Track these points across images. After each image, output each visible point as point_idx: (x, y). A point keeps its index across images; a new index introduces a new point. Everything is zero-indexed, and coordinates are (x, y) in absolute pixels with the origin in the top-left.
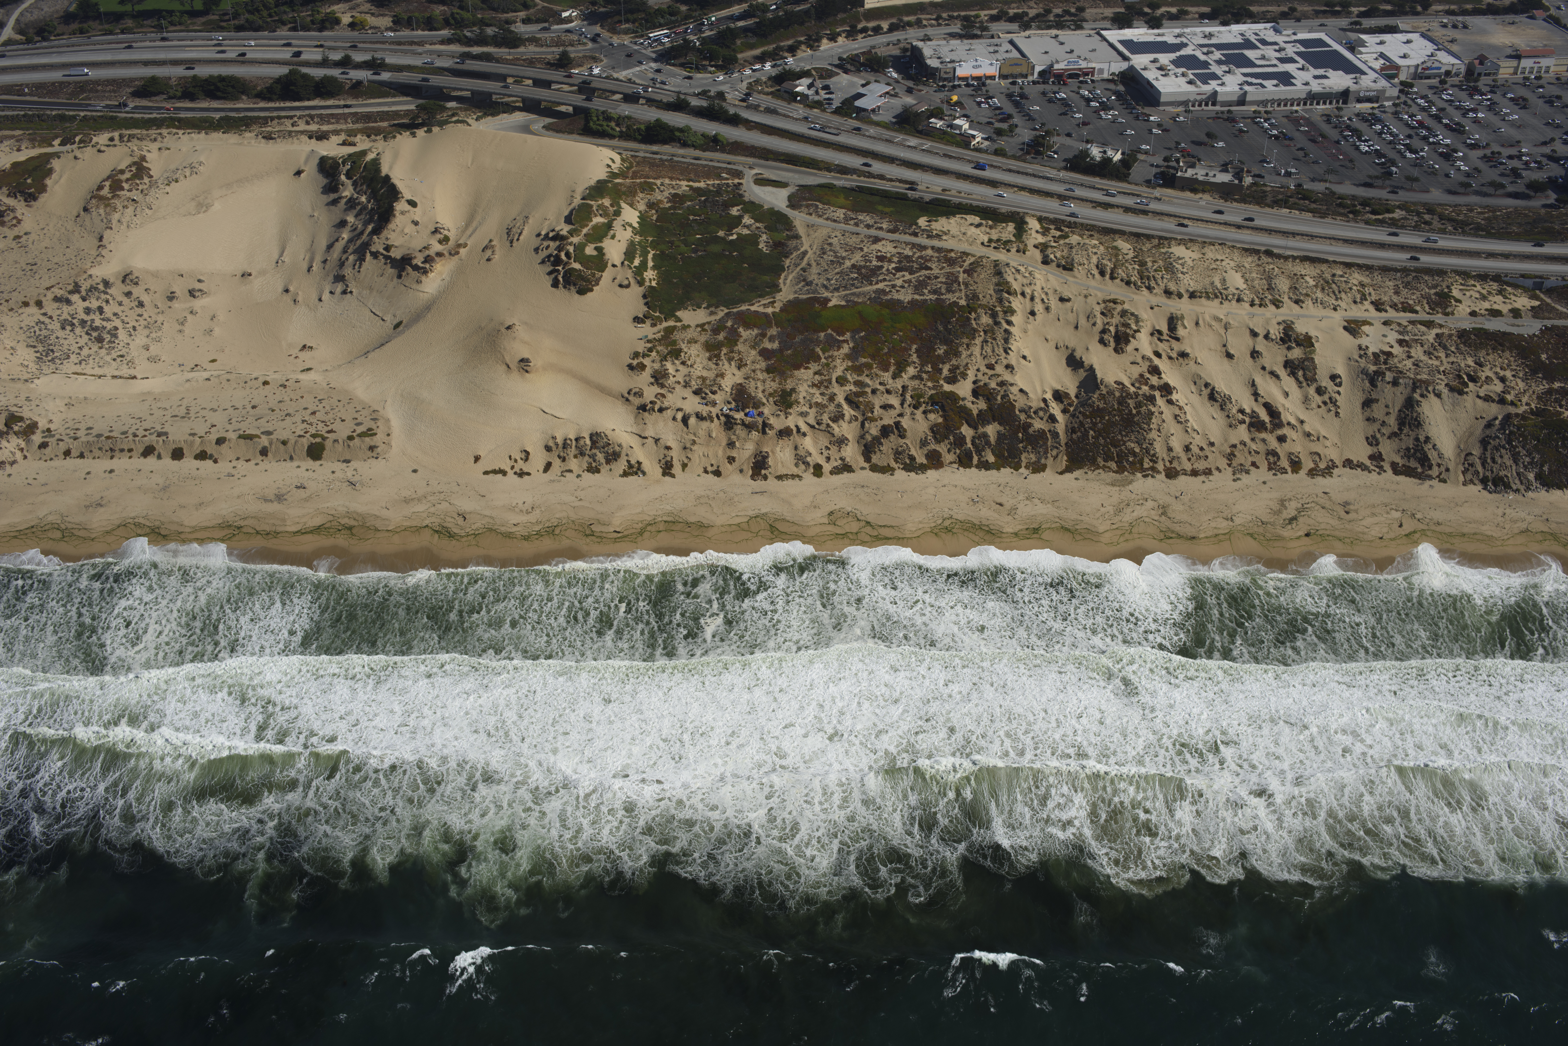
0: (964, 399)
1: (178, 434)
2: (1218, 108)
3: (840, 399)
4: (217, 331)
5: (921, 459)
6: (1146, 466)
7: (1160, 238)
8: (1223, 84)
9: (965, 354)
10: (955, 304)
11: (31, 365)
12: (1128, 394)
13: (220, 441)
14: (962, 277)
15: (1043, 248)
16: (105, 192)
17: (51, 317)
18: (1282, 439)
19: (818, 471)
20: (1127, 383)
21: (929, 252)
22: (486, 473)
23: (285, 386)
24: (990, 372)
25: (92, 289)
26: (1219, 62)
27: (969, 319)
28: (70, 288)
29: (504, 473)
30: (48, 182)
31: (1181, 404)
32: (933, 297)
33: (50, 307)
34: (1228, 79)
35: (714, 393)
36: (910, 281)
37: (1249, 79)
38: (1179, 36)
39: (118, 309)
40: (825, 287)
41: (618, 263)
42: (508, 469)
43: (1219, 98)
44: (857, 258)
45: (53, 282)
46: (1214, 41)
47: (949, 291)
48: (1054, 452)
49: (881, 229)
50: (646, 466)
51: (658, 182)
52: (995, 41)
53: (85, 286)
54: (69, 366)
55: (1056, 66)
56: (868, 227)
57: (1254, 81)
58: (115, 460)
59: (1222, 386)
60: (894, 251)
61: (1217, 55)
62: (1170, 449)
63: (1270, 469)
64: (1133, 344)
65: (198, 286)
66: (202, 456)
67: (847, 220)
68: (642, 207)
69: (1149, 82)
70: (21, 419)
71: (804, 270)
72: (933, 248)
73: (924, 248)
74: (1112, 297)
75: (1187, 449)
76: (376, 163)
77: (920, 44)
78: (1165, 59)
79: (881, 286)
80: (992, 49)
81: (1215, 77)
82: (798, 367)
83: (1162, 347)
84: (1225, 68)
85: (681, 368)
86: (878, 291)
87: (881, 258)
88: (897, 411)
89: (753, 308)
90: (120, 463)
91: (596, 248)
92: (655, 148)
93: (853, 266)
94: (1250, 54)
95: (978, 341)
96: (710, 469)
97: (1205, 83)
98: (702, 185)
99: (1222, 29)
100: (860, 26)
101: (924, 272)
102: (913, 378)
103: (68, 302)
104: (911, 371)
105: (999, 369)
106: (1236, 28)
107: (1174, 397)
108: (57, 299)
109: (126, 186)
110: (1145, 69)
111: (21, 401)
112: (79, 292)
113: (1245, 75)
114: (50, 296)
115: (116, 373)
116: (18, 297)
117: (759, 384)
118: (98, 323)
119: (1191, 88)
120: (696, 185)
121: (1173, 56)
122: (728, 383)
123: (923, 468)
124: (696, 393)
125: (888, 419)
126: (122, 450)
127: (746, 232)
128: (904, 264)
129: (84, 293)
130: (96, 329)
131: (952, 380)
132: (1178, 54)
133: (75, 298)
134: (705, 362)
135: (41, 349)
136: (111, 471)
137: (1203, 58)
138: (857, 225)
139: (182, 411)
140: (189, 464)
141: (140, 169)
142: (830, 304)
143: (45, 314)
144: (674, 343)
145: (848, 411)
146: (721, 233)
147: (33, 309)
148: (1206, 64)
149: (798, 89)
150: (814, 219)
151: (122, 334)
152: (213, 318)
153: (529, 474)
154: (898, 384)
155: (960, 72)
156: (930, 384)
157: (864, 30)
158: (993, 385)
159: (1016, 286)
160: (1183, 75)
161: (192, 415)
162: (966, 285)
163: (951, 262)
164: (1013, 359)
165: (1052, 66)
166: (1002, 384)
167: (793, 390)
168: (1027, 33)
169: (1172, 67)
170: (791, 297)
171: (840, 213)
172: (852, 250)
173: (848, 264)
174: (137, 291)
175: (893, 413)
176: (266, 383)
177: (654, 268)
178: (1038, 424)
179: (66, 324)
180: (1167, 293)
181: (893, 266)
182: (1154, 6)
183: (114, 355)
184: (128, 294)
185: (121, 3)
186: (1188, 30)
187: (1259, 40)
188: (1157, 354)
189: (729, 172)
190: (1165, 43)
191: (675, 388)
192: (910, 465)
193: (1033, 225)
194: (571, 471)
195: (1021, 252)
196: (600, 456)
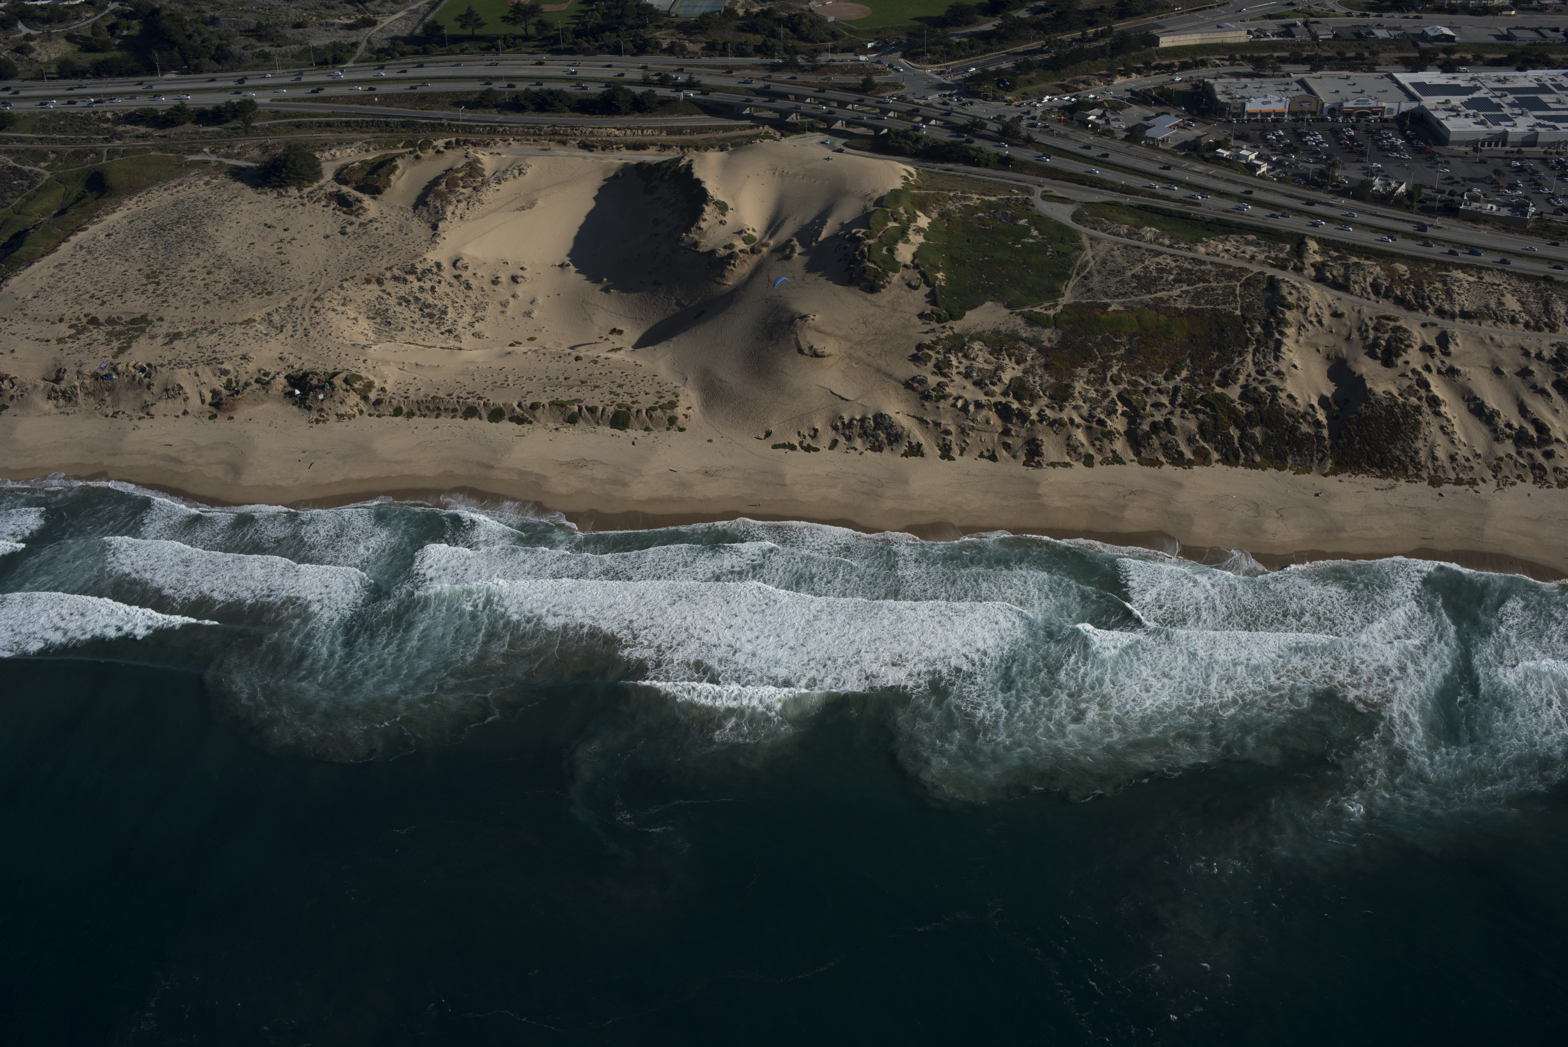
0: (1233, 402)
1: (498, 399)
2: (1508, 148)
3: (1114, 394)
4: (535, 314)
5: (1189, 455)
6: (1410, 473)
7: (1439, 262)
8: (1515, 125)
9: (1237, 360)
10: (1231, 314)
11: (370, 334)
12: (1396, 404)
13: (534, 406)
14: (1239, 290)
15: (1320, 267)
16: (443, 187)
17: (389, 294)
18: (1549, 455)
19: (1088, 461)
20: (1396, 393)
21: (1209, 267)
22: (775, 447)
23: (596, 363)
24: (1261, 378)
25: (427, 271)
26: (1512, 105)
27: (1242, 329)
28: (408, 269)
29: (792, 447)
30: (392, 177)
31: (1450, 416)
32: (1209, 307)
33: (390, 286)
34: (1520, 121)
35: (994, 384)
36: (1187, 292)
37: (1542, 122)
38: (1472, 79)
39: (448, 290)
40: (1106, 294)
41: (908, 262)
42: (796, 444)
43: (1510, 139)
44: (1138, 269)
45: (392, 263)
46: (1507, 85)
47: (1225, 302)
48: (1320, 455)
49: (1162, 244)
50: (926, 449)
51: (951, 194)
52: (1286, 80)
53: (420, 267)
54: (403, 337)
55: (1346, 105)
56: (1150, 241)
57: (1547, 123)
58: (441, 419)
59: (1491, 403)
60: (1174, 264)
61: (1510, 98)
62: (1435, 458)
63: (1534, 483)
64: (1405, 357)
65: (521, 273)
66: (517, 419)
67: (1129, 235)
68: (935, 215)
69: (1438, 122)
70: (360, 378)
71: (1085, 278)
72: (1212, 263)
73: (1204, 263)
74: (1386, 314)
75: (1452, 458)
76: (688, 169)
77: (1211, 81)
78: (1456, 100)
79: (1158, 295)
80: (1282, 88)
81: (1506, 118)
82: (1075, 365)
83: (1433, 362)
84: (1517, 111)
85: (964, 361)
86: (1157, 300)
87: (1161, 270)
88: (1167, 411)
89: (1037, 310)
90: (445, 421)
91: (888, 250)
92: (950, 166)
93: (1134, 276)
94: (1545, 98)
95: (1251, 348)
96: (985, 453)
97: (1496, 123)
98: (992, 198)
99: (1518, 74)
100: (1154, 64)
101: (1201, 284)
102: (1185, 380)
103: (405, 281)
104: (1184, 373)
105: (1269, 375)
106: (1531, 73)
107: (1443, 409)
108: (396, 278)
109: (461, 183)
110: (1436, 109)
111: (360, 363)
112: (415, 273)
113: (1537, 117)
114: (390, 275)
115: (444, 345)
116: (361, 275)
117: (1037, 378)
118: (430, 300)
119: (1481, 129)
120: (987, 198)
121: (1465, 98)
122: (1006, 377)
123: (1190, 464)
124: (976, 384)
125: (1159, 417)
126: (446, 410)
127: (1032, 241)
128: (1185, 277)
129: (419, 274)
130: (428, 306)
131: (1224, 384)
132: (1470, 96)
133: (410, 278)
134: (987, 356)
135: (379, 320)
136: (437, 428)
137: (1495, 100)
138: (1139, 239)
139: (501, 379)
140: (507, 426)
141: (473, 169)
142: (1110, 309)
143: (384, 291)
144: (959, 337)
145: (1120, 408)
146: (1007, 242)
147: (374, 287)
148: (1499, 107)
149: (1091, 118)
150: (1097, 233)
151: (451, 312)
152: (532, 302)
153: (816, 450)
154: (1171, 385)
155: (1249, 108)
156: (1201, 386)
157: (1158, 67)
158: (1262, 389)
159: (1291, 299)
160: (1474, 116)
161: (510, 382)
162: (1242, 297)
163: (1230, 277)
164: (1284, 368)
165: (1341, 105)
166: (1272, 388)
167: (1069, 385)
168: (1319, 74)
169: (1463, 108)
170: (1072, 301)
171: (1123, 229)
172: (1135, 262)
173: (1129, 274)
174: (466, 275)
175: (1165, 411)
176: (579, 359)
177: (944, 270)
178: (1305, 428)
179: (404, 300)
180: (1440, 312)
181: (1172, 277)
182: (1448, 51)
183: (443, 329)
184: (457, 277)
185: (463, 26)
186: (1483, 75)
187: (1556, 86)
188: (1428, 368)
189: (1019, 188)
190: (1458, 86)
191: (956, 378)
192: (1178, 460)
193: (1313, 245)
194: (856, 449)
195: (1298, 270)
196: (882, 436)
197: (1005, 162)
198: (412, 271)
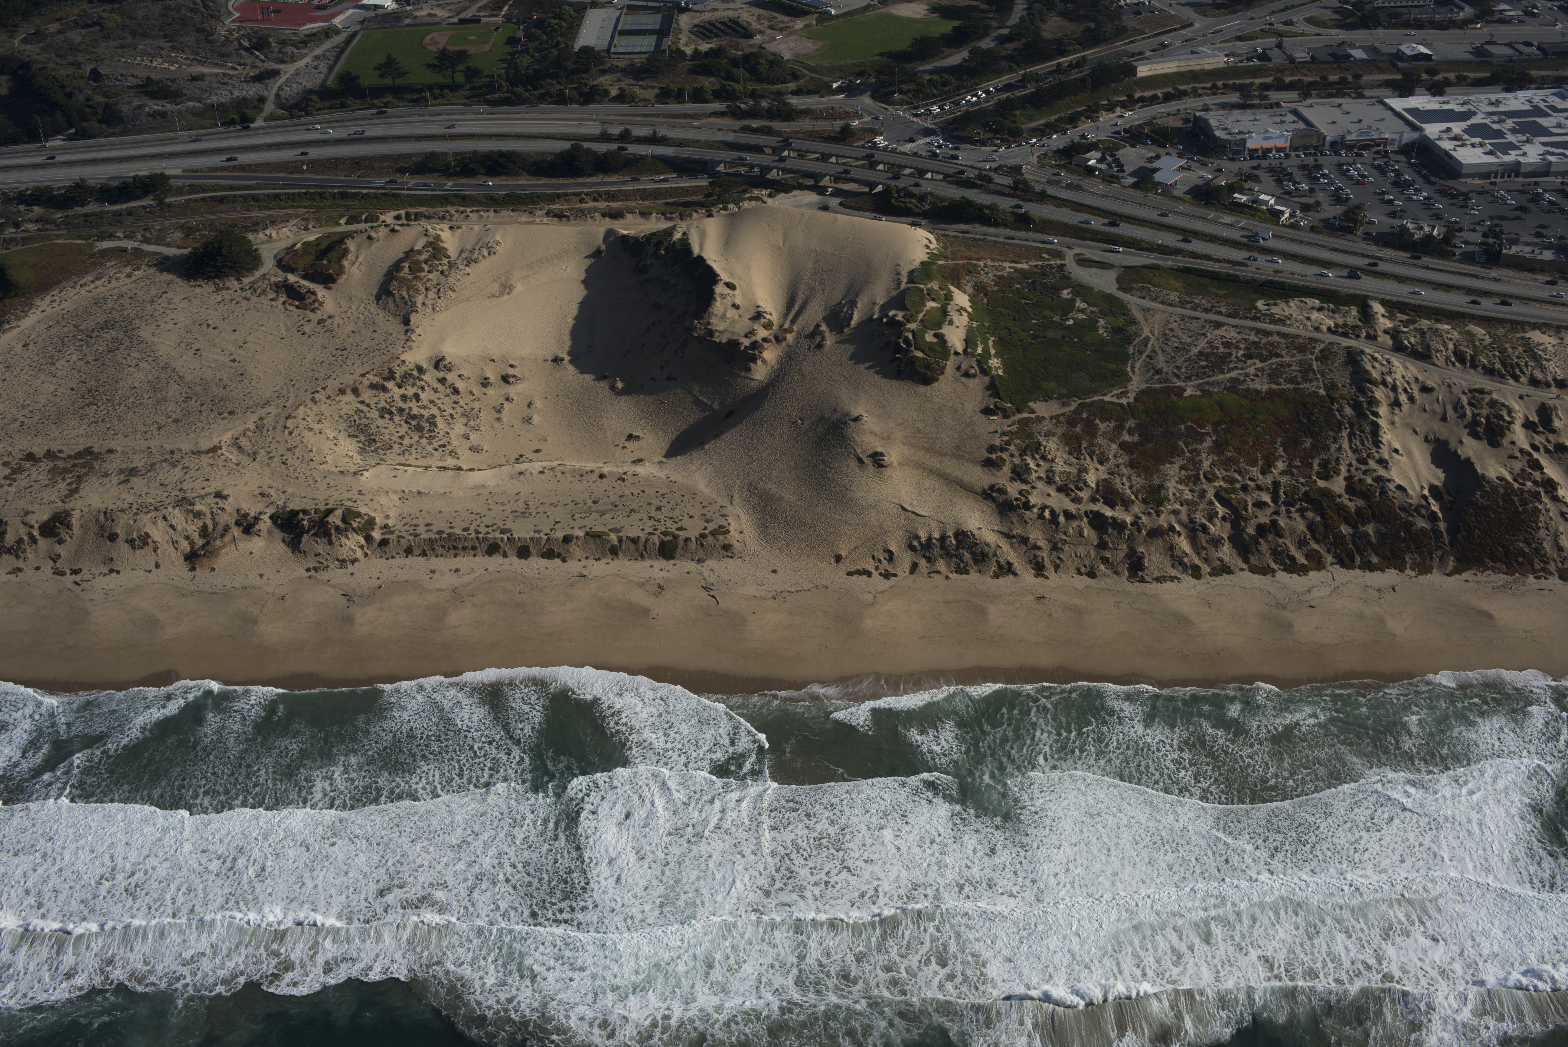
0: (1340, 496)
1: (522, 531)
2: (1522, 179)
3: (1210, 494)
4: (536, 419)
5: (1302, 560)
6: (1537, 567)
7: (1512, 322)
8: (1524, 154)
9: (1333, 447)
10: (1315, 394)
11: (356, 455)
12: (1513, 490)
13: (567, 539)
14: (1315, 365)
15: (1394, 334)
16: (405, 272)
17: (368, 405)
19: (1196, 573)
20: (1509, 478)
21: (1276, 338)
22: (850, 574)
23: (623, 480)
24: (1363, 467)
25: (407, 375)
26: (1513, 131)
27: (1331, 410)
28: (385, 374)
29: (869, 574)
30: (345, 263)
32: (1290, 386)
33: (367, 395)
34: (1527, 148)
35: (1080, 489)
36: (1262, 370)
37: (1550, 149)
38: (1465, 103)
39: (434, 397)
40: (1178, 377)
41: (960, 349)
42: (872, 570)
43: (1523, 169)
44: (1202, 344)
45: (366, 368)
46: (1502, 108)
47: (1306, 380)
48: (1439, 553)
49: (1220, 313)
50: (1017, 566)
51: (982, 263)
52: (1279, 110)
53: (399, 372)
54: (393, 457)
55: (1348, 138)
56: (1206, 311)
57: (1556, 150)
58: (459, 558)
60: (1239, 337)
61: (1510, 123)
62: (1561, 549)
64: (1509, 437)
65: (511, 371)
66: (549, 554)
67: (1182, 304)
68: (970, 290)
69: (1446, 153)
70: (359, 515)
71: (1149, 357)
72: (1278, 333)
73: (1267, 333)
74: (1477, 386)
76: (685, 243)
77: (1203, 114)
78: (1457, 128)
79: (1233, 374)
80: (1278, 119)
81: (1513, 146)
82: (1162, 462)
83: (1539, 440)
84: (1521, 137)
85: (1041, 462)
86: (1232, 380)
87: (1227, 345)
88: (1272, 510)
89: (1107, 398)
90: (465, 562)
91: (935, 335)
92: (964, 227)
93: (1201, 353)
94: (1544, 121)
95: (1345, 433)
96: (1083, 570)
97: (1506, 153)
98: (1024, 266)
99: (1508, 95)
100: (1137, 96)
101: (1274, 360)
102: (1283, 473)
103: (384, 389)
104: (1281, 465)
105: (1372, 464)
106: (1523, 95)
107: (1559, 493)
108: (373, 386)
109: (426, 267)
110: (1440, 139)
111: (354, 495)
112: (394, 379)
114: (366, 382)
115: (441, 464)
116: (333, 385)
117: (1125, 480)
118: (415, 411)
119: (1491, 159)
120: (1019, 266)
121: (1464, 125)
122: (1091, 478)
123: (1302, 570)
124: (1060, 490)
125: (1264, 518)
126: (464, 548)
127: (1081, 316)
128: (1253, 351)
129: (399, 380)
130: (414, 417)
131: (1324, 476)
132: (1469, 122)
133: (390, 385)
134: (1066, 456)
135: (362, 438)
136: (457, 570)
137: (1495, 126)
138: (1194, 309)
139: (521, 507)
140: (537, 563)
141: (436, 249)
142: (1186, 394)
143: (362, 402)
144: (1030, 435)
145: (1220, 510)
146: (1056, 318)
147: (351, 398)
148: (1499, 134)
149: (1092, 162)
150: (1146, 303)
151: (440, 423)
152: (529, 405)
153: (895, 575)
154: (1268, 480)
155: (1250, 145)
156: (1302, 480)
157: (1142, 99)
158: (1369, 481)
159: (1375, 375)
160: (1481, 145)
161: (532, 510)
162: (1323, 374)
163: (1302, 349)
164: (1385, 453)
165: (1343, 137)
166: (1379, 479)
167: (1161, 486)
168: (1309, 101)
169: (1466, 137)
170: (1144, 386)
171: (1174, 297)
172: (1197, 336)
173: (1195, 351)
174: (451, 377)
175: (1269, 511)
176: (602, 476)
177: (997, 355)
178: (1422, 523)
179: (384, 412)
180: (1534, 382)
181: (1241, 353)
182: (1432, 72)
183: (436, 445)
184: (442, 381)
185: (381, 76)
186: (1473, 98)
187: (1549, 107)
188: (1535, 448)
189: (1048, 251)
190: (1452, 111)
191: (1040, 485)
192: (1292, 567)
193: (1378, 308)
194: (939, 572)
195: (1371, 337)
196: (967, 556)
197: (1024, 221)
198: (391, 376)
